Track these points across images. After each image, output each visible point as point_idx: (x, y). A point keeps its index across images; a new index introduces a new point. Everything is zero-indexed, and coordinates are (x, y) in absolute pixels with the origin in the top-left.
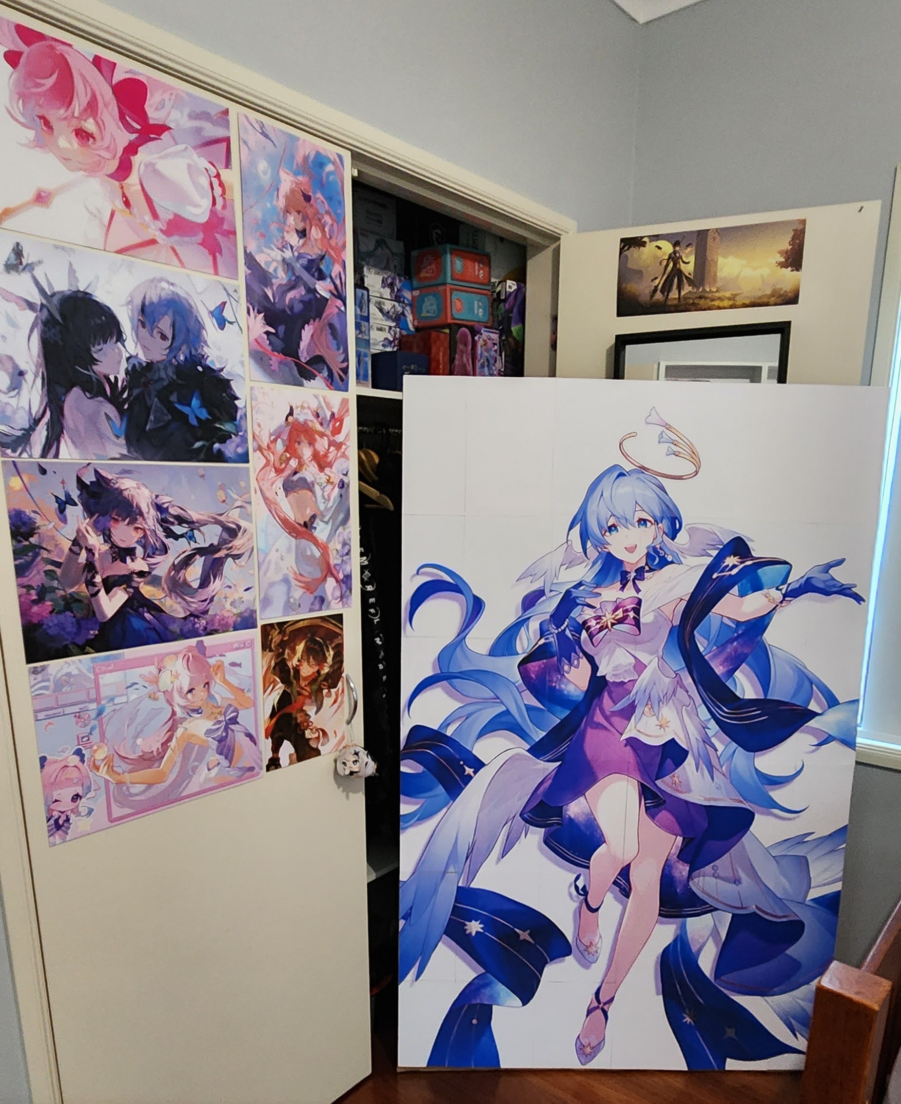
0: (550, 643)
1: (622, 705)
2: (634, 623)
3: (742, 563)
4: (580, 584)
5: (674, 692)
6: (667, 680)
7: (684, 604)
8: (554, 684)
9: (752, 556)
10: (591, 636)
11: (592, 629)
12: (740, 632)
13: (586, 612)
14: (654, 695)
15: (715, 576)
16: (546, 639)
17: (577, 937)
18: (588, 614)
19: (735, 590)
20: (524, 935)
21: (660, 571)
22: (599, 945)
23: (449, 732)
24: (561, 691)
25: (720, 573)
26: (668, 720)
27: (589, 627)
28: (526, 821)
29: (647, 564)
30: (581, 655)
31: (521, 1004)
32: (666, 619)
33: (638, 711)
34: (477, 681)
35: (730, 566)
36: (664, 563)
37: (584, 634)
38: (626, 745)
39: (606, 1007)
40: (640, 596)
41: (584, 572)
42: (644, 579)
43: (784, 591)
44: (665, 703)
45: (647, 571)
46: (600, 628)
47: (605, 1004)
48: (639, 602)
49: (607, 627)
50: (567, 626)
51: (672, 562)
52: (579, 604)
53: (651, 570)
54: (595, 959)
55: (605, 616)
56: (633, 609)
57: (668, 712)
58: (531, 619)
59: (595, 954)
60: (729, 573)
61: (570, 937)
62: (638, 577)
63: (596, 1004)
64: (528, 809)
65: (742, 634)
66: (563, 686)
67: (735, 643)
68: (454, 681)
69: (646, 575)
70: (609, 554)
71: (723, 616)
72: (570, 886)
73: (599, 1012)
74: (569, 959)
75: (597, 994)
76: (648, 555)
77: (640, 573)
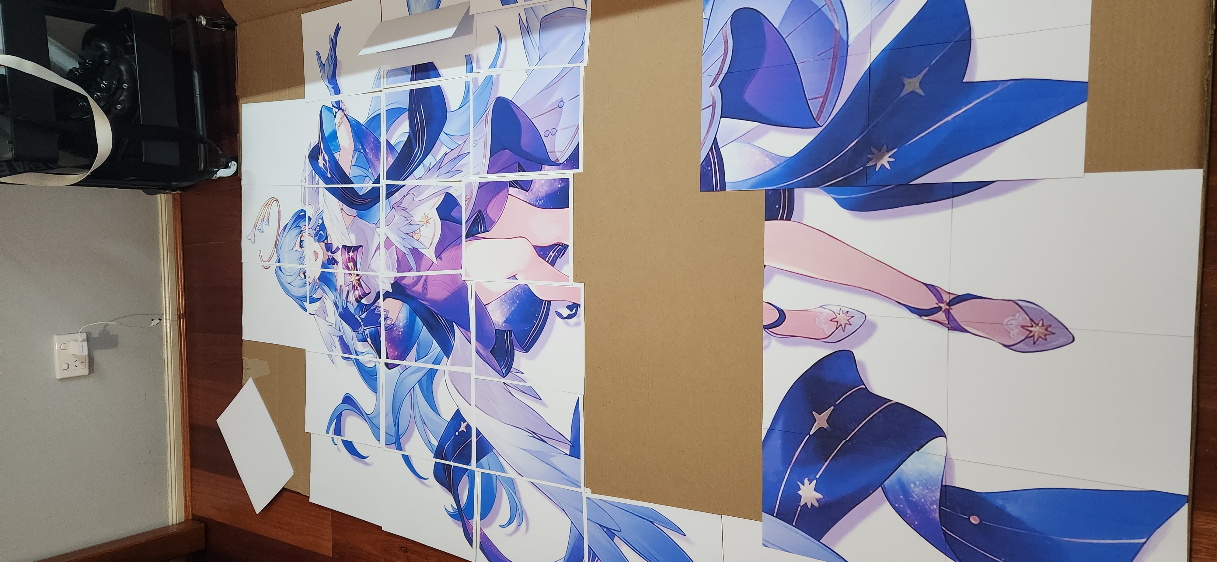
0: (369, 332)
1: (412, 262)
2: (356, 252)
3: (322, 152)
4: (335, 304)
5: (404, 210)
6: (397, 217)
7: (345, 207)
8: (400, 333)
9: (318, 143)
10: (365, 295)
11: (361, 294)
12: (361, 147)
13: (351, 300)
14: (407, 229)
15: (329, 176)
16: (368, 337)
17: (825, 340)
18: (352, 298)
19: (336, 155)
20: (821, 420)
21: (328, 230)
22: (836, 309)
23: (435, 443)
24: (404, 327)
25: (328, 172)
26: (423, 215)
27: (360, 296)
28: (509, 371)
29: (323, 242)
30: (376, 304)
31: (941, 439)
32: (354, 223)
33: (417, 245)
34: (399, 409)
35: (324, 162)
36: (322, 227)
37: (364, 301)
38: (441, 259)
39: (946, 298)
40: (340, 247)
41: (329, 299)
42: (331, 243)
43: (337, 110)
44: (411, 218)
45: (327, 241)
46: (360, 287)
47: (940, 300)
48: (344, 247)
49: (359, 280)
50: (359, 317)
51: (322, 219)
52: (347, 306)
53: (326, 238)
54: (859, 315)
55: (352, 282)
56: (348, 252)
57: (418, 216)
58: (356, 350)
59: (850, 314)
60: (327, 162)
61: (820, 352)
62: (331, 250)
63: (941, 316)
64: (498, 368)
65: (362, 145)
66: (401, 324)
67: (367, 151)
68: (401, 431)
69: (329, 242)
70: (319, 279)
71: (351, 165)
72: (568, 324)
73: (957, 311)
74: (859, 354)
75: (921, 313)
76: (319, 241)
77: (329, 247)
